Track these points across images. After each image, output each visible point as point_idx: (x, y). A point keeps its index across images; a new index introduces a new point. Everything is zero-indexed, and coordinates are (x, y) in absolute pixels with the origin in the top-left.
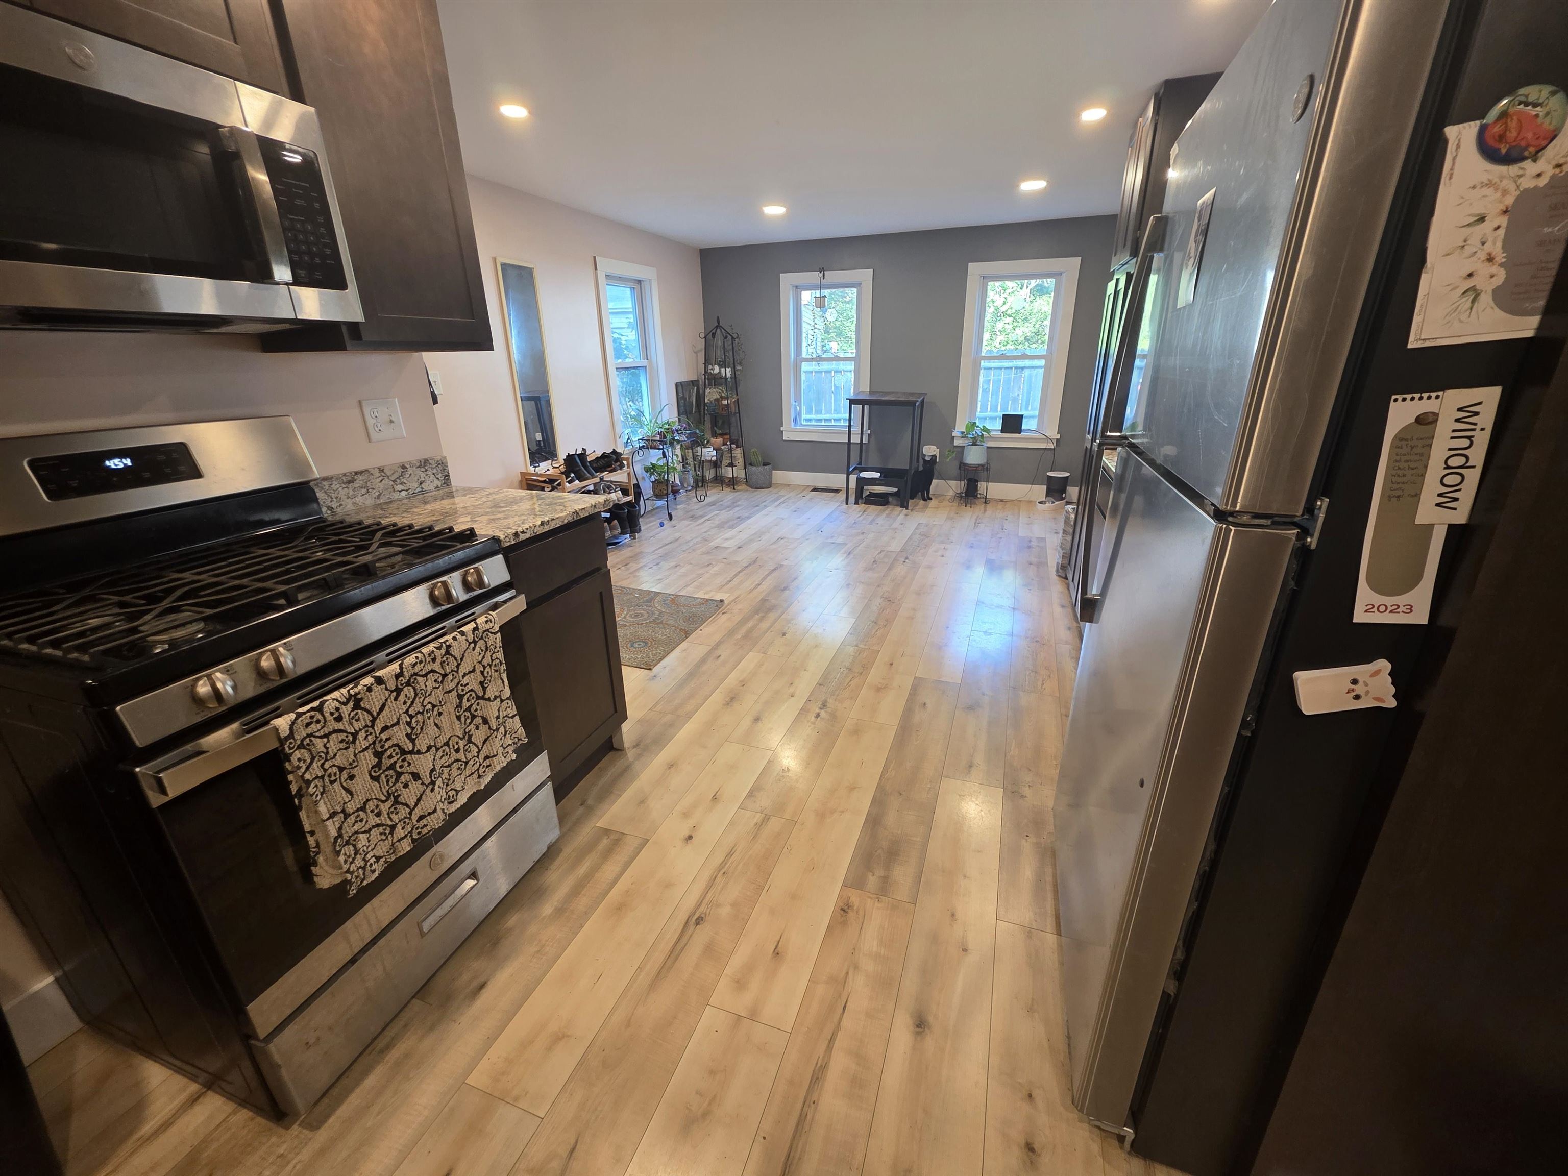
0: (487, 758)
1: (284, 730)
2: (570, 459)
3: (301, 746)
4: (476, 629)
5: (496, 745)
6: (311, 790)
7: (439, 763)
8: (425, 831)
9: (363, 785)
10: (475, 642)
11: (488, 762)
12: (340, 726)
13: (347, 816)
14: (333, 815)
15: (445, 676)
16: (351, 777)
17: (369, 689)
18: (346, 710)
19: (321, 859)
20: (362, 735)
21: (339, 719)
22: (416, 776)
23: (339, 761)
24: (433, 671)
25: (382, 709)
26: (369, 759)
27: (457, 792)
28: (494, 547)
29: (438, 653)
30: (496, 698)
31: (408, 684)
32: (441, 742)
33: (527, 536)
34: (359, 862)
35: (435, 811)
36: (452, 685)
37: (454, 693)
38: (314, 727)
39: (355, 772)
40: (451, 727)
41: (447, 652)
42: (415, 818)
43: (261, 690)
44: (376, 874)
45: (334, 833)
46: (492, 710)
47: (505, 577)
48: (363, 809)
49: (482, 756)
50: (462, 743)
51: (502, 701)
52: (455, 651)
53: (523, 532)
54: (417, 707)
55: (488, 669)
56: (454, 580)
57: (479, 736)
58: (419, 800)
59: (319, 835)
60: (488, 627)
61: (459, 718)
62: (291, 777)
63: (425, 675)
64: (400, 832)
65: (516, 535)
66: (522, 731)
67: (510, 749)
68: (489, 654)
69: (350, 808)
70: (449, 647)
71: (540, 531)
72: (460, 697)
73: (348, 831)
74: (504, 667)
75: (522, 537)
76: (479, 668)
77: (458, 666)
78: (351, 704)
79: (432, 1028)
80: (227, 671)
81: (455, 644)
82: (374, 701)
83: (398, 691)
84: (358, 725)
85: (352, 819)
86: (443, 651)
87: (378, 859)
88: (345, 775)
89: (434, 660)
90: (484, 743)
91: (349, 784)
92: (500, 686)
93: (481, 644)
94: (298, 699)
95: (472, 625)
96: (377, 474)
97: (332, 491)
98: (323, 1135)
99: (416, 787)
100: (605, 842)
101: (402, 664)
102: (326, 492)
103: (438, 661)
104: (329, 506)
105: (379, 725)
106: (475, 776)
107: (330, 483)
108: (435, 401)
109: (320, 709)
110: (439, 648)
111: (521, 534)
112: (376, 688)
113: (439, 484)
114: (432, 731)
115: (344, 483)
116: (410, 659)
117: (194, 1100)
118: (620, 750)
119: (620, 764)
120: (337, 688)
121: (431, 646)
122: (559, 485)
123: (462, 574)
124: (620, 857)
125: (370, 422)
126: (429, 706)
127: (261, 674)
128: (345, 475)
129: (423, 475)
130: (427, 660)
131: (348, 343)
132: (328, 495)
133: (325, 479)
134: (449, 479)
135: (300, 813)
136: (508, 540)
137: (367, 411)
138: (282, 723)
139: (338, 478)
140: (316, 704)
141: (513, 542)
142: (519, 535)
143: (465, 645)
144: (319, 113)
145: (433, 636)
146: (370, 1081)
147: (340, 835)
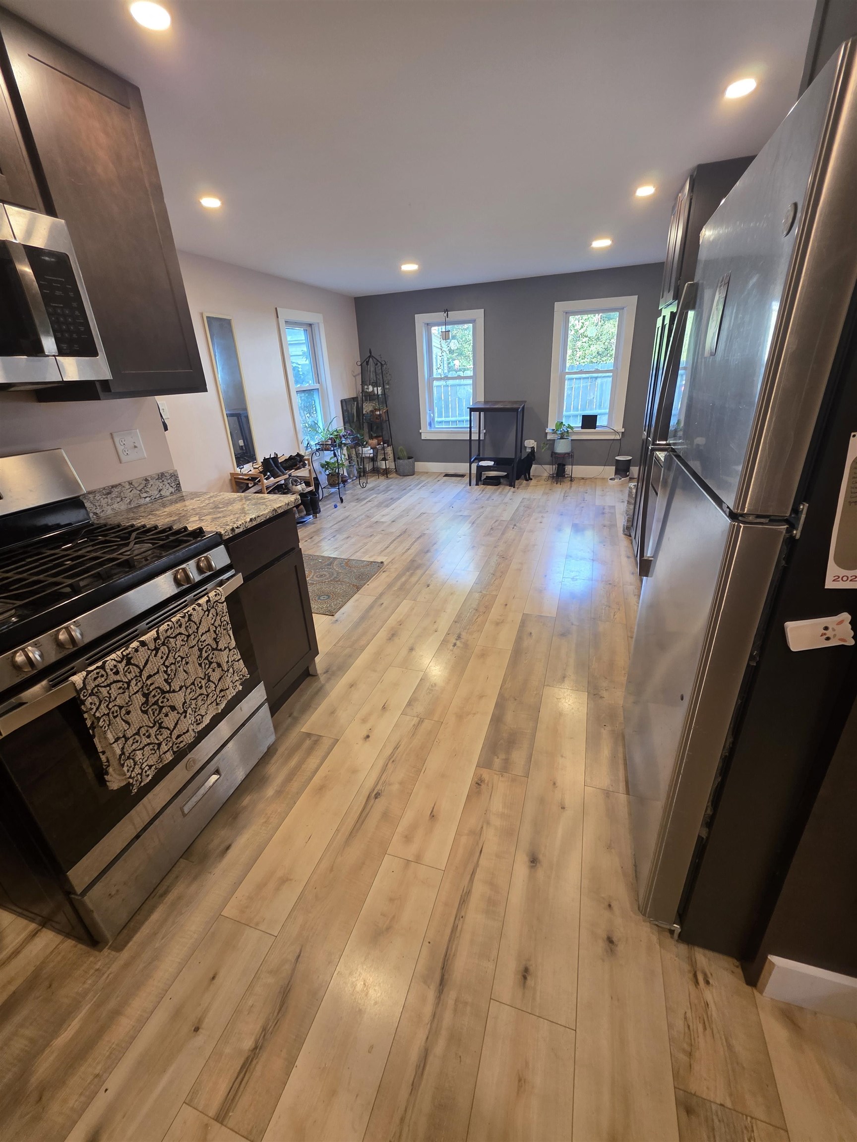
0: (221, 691)
1: (79, 684)
2: (266, 461)
3: (92, 694)
4: (208, 601)
5: (228, 682)
6: (101, 724)
7: (189, 697)
8: (182, 745)
9: (137, 717)
10: (208, 610)
11: (222, 694)
12: (118, 678)
13: (127, 739)
14: (117, 740)
15: (189, 636)
16: (128, 713)
17: (136, 650)
18: (121, 667)
19: (111, 770)
20: (133, 682)
21: (117, 673)
22: (173, 708)
23: (119, 702)
24: (180, 634)
25: (146, 664)
26: (139, 699)
27: (202, 716)
28: (217, 540)
29: (183, 620)
30: (225, 648)
31: (163, 644)
32: (188, 683)
33: (241, 530)
34: (138, 770)
35: (188, 731)
36: (194, 642)
37: (196, 648)
38: (100, 680)
39: (130, 708)
40: (195, 671)
41: (190, 620)
42: (174, 737)
43: (61, 656)
44: (150, 778)
45: (119, 752)
46: (223, 657)
47: (227, 561)
48: (138, 733)
49: (218, 690)
50: (203, 682)
51: (230, 650)
52: (195, 618)
53: (237, 528)
54: (171, 660)
55: (218, 629)
56: (191, 567)
57: (215, 676)
58: (176, 724)
59: (108, 754)
60: (217, 599)
61: (200, 665)
62: (86, 716)
63: (175, 637)
64: (164, 748)
65: (233, 530)
66: (245, 670)
67: (238, 683)
68: (219, 618)
69: (129, 734)
70: (191, 615)
71: (249, 525)
72: (200, 650)
73: (128, 750)
74: (230, 626)
75: (237, 531)
76: (212, 629)
77: (197, 629)
78: (125, 661)
79: (195, 878)
80: (35, 645)
81: (194, 613)
82: (140, 658)
83: (157, 650)
84: (130, 676)
85: (131, 741)
86: (186, 619)
87: (150, 767)
88: (123, 711)
89: (180, 626)
90: (219, 680)
91: (127, 717)
92: (228, 640)
93: (213, 611)
94: (87, 660)
95: (205, 599)
96: (127, 486)
97: (96, 501)
98: (125, 954)
99: (173, 716)
100: (308, 742)
101: (158, 631)
102: (91, 502)
103: (184, 626)
104: (95, 512)
105: (145, 674)
106: (214, 704)
107: (94, 495)
108: (166, 429)
109: (103, 667)
110: (183, 617)
111: (236, 529)
112: (141, 649)
113: (173, 490)
114: (182, 675)
115: (104, 495)
116: (164, 627)
117: (34, 935)
118: (315, 675)
119: (316, 685)
120: (113, 651)
121: (178, 616)
122: (259, 481)
123: (196, 561)
124: (319, 753)
125: (120, 448)
126: (179, 659)
127: (60, 645)
128: (104, 489)
129: (161, 485)
130: (176, 626)
131: (101, 394)
132: (94, 505)
133: (89, 493)
134: (180, 487)
135: (94, 740)
136: (227, 534)
137: (117, 440)
138: (77, 679)
139: (99, 491)
140: (100, 664)
141: (231, 535)
142: (235, 530)
143: (201, 613)
144: (67, 223)
145: (178, 608)
146: (155, 916)
147: (123, 753)
